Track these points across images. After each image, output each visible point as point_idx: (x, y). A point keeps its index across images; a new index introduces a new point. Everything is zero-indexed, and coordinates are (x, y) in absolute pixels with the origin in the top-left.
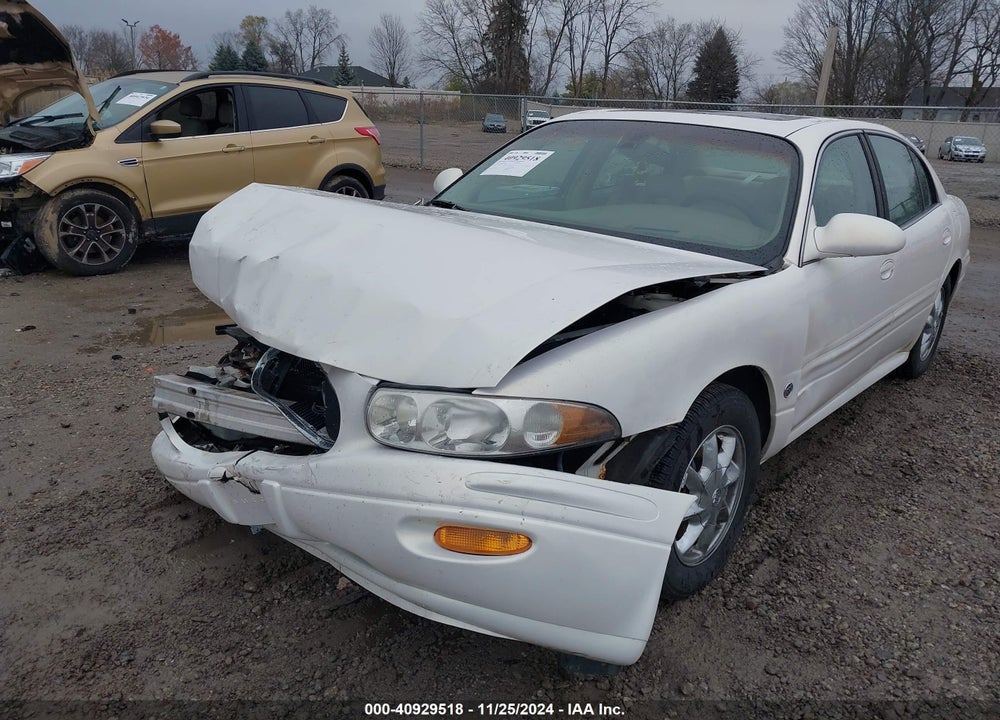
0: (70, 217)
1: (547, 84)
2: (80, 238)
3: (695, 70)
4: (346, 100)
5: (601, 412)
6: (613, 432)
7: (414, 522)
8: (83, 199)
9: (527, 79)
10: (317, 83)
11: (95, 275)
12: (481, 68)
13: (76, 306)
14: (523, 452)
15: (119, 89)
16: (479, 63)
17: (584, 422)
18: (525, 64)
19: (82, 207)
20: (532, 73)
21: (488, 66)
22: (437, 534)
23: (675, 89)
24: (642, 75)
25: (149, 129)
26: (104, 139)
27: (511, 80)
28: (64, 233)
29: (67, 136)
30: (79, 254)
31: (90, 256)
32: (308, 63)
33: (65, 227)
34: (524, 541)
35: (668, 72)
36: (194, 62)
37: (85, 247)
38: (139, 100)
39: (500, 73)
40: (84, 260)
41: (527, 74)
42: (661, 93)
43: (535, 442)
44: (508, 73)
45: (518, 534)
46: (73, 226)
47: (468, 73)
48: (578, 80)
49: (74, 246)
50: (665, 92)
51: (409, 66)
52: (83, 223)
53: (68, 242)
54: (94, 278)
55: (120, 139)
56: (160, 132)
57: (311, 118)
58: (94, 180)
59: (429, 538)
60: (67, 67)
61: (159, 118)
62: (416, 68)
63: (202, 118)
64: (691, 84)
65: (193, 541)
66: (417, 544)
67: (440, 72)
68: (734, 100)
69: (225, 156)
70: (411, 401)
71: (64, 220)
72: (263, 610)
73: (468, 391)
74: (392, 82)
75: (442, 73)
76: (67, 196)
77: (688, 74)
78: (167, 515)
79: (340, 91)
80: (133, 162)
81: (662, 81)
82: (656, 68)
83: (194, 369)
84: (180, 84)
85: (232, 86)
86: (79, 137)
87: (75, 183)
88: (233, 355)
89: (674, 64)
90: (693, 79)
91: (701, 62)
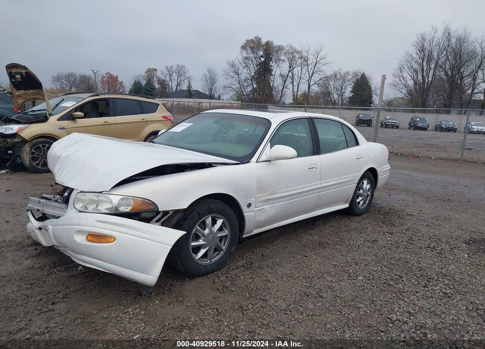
0: (36, 150)
1: (281, 98)
2: (39, 158)
3: (351, 92)
4: (159, 105)
5: (149, 201)
6: (154, 209)
7: (80, 232)
8: (41, 142)
9: (272, 96)
10: (146, 98)
11: (44, 173)
12: (251, 91)
13: (31, 183)
14: (118, 212)
15: (63, 100)
16: (250, 89)
17: (142, 204)
18: (271, 89)
19: (41, 145)
20: (274, 93)
21: (254, 90)
22: (87, 237)
23: (342, 100)
24: (327, 94)
25: (72, 115)
26: (53, 119)
27: (264, 96)
28: (32, 156)
29: (38, 118)
30: (38, 164)
31: (42, 165)
32: (174, 88)
33: (33, 153)
34: (113, 239)
35: (339, 92)
36: (123, 87)
37: (40, 161)
38: (70, 104)
39: (259, 93)
40: (40, 167)
41: (272, 93)
42: (335, 102)
43: (123, 209)
44: (263, 94)
45: (111, 237)
46: (36, 153)
47: (245, 93)
48: (295, 97)
49: (35, 161)
50: (337, 101)
51: (218, 91)
52: (41, 152)
53: (34, 159)
54: (43, 174)
55: (60, 119)
56: (76, 117)
57: (143, 112)
58: (46, 135)
59: (85, 238)
60: (41, 91)
61: (76, 111)
62: (221, 91)
63: (98, 112)
64: (350, 98)
65: (35, 256)
66: (80, 239)
67: (232, 93)
68: (371, 105)
69: (103, 126)
70: (86, 196)
71: (33, 150)
72: (48, 275)
73: (101, 192)
74: (211, 97)
75: (233, 93)
76: (34, 141)
77: (348, 93)
78: (31, 249)
79: (156, 101)
80: (64, 128)
81: (336, 96)
82: (333, 91)
83: (44, 195)
84: (87, 98)
85: (108, 99)
86: (43, 118)
87: (39, 136)
88: (61, 192)
89: (342, 89)
90: (351, 95)
91: (354, 88)
